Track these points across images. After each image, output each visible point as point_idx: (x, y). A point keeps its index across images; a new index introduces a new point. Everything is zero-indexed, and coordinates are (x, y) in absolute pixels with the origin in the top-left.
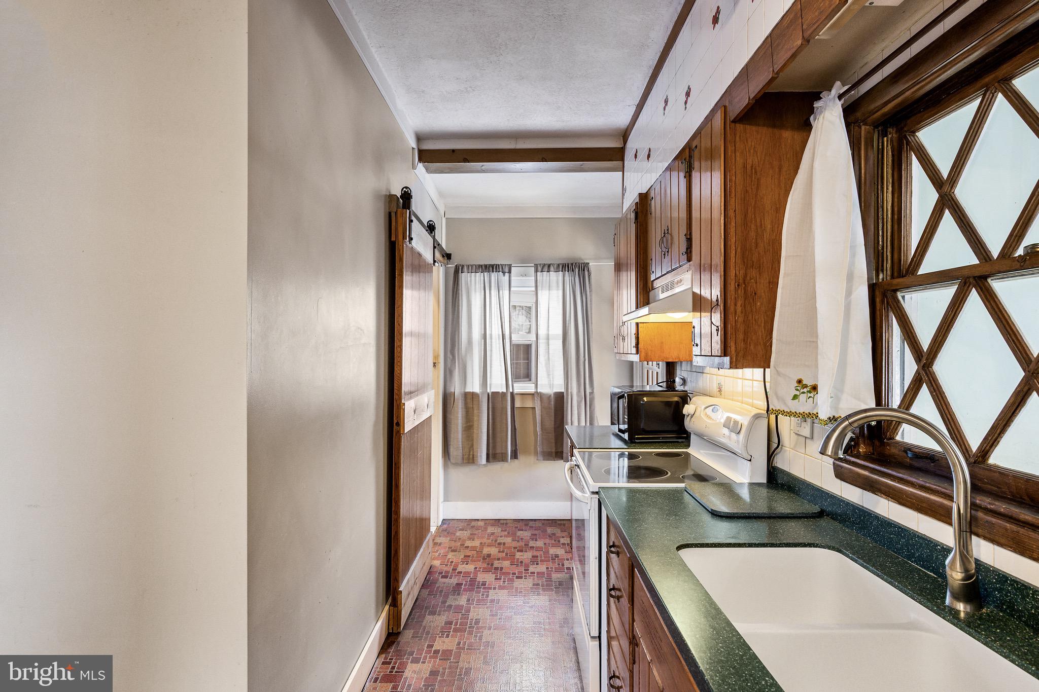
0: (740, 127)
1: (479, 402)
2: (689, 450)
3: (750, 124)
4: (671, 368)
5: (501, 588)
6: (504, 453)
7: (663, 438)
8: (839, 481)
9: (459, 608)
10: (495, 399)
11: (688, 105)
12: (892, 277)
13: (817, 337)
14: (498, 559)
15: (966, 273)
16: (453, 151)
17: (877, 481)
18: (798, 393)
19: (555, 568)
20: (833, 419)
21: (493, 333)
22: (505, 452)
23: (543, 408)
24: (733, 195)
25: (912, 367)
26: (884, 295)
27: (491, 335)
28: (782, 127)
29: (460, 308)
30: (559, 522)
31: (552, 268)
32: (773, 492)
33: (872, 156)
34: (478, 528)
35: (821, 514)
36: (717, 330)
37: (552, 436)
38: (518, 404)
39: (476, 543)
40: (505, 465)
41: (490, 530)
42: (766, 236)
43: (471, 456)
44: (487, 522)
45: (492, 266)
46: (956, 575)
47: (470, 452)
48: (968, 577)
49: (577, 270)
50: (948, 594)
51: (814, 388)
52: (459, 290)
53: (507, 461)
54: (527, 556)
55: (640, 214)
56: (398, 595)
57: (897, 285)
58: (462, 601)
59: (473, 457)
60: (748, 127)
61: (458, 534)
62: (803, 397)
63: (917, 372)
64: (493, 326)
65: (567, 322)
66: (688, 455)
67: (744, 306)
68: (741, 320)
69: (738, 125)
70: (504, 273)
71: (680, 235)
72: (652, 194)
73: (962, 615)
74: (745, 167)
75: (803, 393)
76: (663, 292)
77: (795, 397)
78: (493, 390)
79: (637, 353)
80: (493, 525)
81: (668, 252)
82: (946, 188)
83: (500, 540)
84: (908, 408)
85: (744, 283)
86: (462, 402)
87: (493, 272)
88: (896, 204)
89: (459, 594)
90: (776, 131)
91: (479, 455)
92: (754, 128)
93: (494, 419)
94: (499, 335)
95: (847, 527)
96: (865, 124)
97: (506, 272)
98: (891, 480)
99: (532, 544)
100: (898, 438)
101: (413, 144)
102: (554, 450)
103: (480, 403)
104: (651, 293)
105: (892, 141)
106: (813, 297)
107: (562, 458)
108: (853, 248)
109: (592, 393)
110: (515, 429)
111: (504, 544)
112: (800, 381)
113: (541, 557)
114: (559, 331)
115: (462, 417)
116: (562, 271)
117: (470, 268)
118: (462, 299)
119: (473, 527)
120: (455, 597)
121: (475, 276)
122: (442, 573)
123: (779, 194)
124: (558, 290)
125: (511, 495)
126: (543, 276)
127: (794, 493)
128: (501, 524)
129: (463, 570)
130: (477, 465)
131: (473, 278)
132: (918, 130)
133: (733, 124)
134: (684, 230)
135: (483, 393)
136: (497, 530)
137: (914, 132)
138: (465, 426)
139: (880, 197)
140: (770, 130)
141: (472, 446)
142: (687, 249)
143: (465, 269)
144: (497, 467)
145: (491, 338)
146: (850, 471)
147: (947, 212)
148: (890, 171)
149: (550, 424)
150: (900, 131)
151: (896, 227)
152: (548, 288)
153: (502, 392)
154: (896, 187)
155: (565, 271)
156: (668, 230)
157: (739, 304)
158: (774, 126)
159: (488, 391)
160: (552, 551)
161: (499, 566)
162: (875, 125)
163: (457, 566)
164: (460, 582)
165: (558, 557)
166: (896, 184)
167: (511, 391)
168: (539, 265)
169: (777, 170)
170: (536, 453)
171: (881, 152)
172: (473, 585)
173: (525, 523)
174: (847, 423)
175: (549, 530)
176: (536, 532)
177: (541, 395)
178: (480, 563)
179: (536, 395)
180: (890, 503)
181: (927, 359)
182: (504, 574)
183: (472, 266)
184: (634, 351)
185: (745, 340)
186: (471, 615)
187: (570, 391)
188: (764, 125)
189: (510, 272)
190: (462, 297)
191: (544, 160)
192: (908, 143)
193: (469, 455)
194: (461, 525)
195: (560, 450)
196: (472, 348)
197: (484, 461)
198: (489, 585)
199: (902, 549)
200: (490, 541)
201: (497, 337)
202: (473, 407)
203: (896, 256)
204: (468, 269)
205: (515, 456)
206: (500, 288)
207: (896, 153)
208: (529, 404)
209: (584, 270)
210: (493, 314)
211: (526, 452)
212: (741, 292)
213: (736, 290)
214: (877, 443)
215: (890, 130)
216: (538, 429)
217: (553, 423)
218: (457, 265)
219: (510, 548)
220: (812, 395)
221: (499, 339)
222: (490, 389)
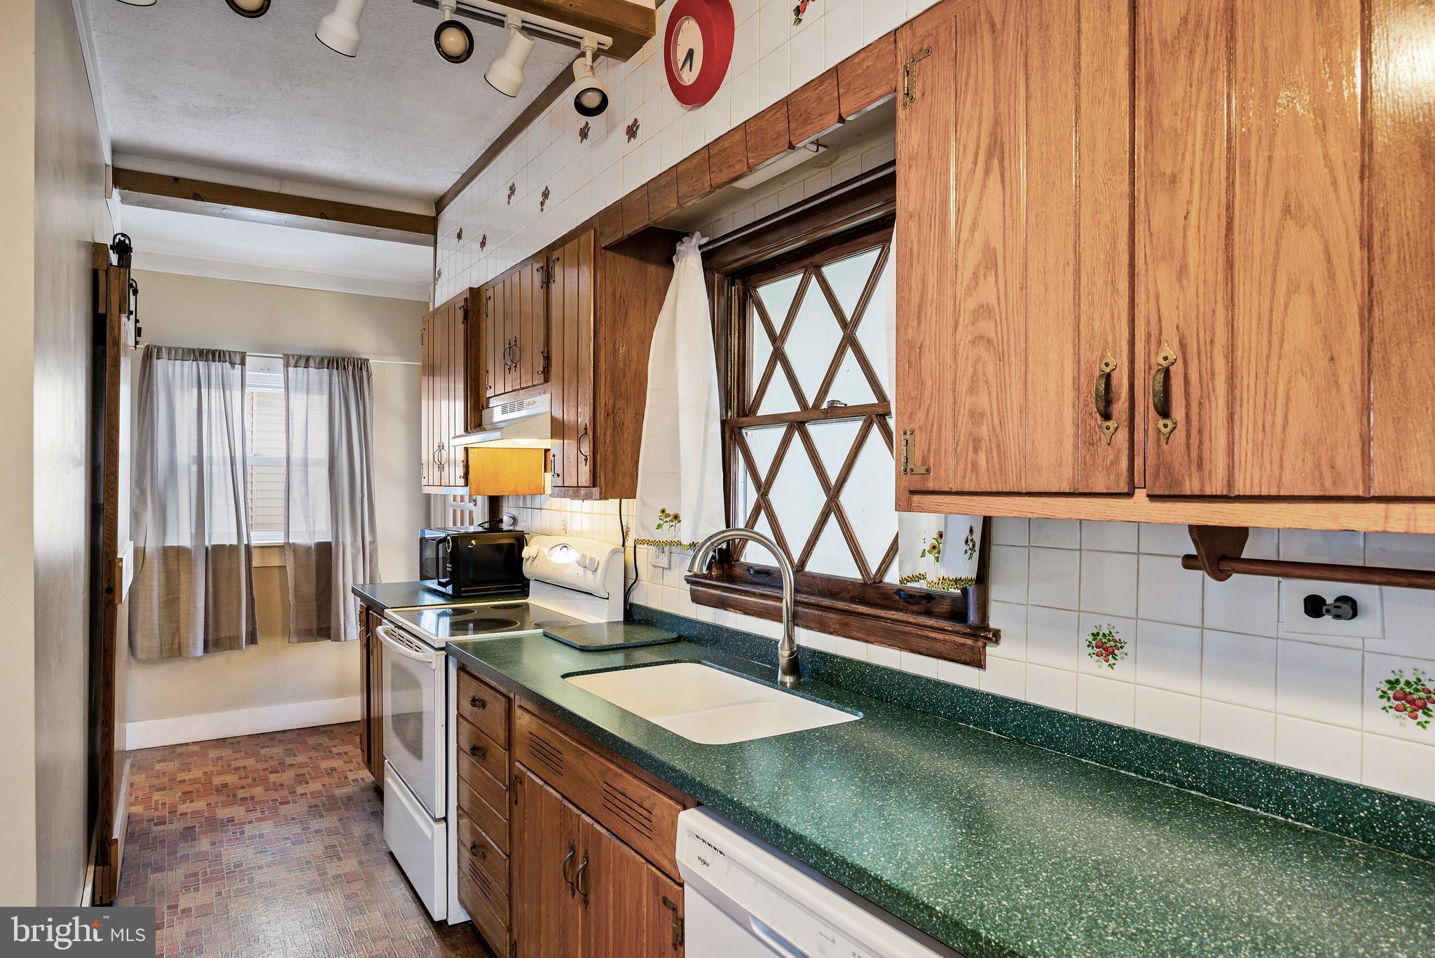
0: (609, 254)
1: (191, 561)
2: (529, 600)
3: (620, 253)
4: (495, 503)
5: (259, 820)
6: (233, 637)
7: (495, 589)
8: (695, 605)
9: (202, 856)
10: (216, 554)
11: (544, 207)
12: (738, 416)
13: (679, 468)
14: (243, 787)
15: (792, 418)
16: (176, 179)
17: (728, 598)
18: (661, 522)
19: (336, 783)
20: (693, 545)
21: (214, 454)
22: (235, 634)
23: (297, 566)
24: (603, 322)
25: (753, 496)
26: (732, 432)
27: (211, 458)
28: (647, 260)
29: (156, 414)
30: (324, 729)
31: (312, 363)
32: (630, 628)
33: (723, 301)
34: (192, 755)
35: (679, 639)
36: (586, 460)
37: (313, 605)
38: (256, 563)
39: (197, 773)
40: (234, 655)
41: (213, 754)
42: (633, 367)
43: (176, 646)
44: (205, 744)
45: (213, 352)
46: (784, 655)
47: (173, 640)
48: (792, 654)
49: (350, 368)
50: (780, 671)
51: (676, 517)
52: (152, 385)
53: (240, 648)
54: (287, 776)
55: (470, 314)
56: (110, 845)
57: (742, 423)
58: (204, 844)
59: (180, 648)
60: (617, 255)
61: (158, 767)
62: (666, 526)
63: (758, 500)
64: (214, 445)
65: (336, 442)
66: (527, 605)
67: (613, 436)
68: (610, 450)
69: (608, 252)
70: (233, 364)
71: (535, 350)
72: (490, 293)
73: (788, 685)
74: (614, 295)
75: (666, 522)
76: (504, 412)
77: (659, 526)
78: (214, 543)
79: (467, 484)
80: (215, 748)
81: (515, 367)
82: (778, 343)
83: (234, 764)
84: (752, 528)
85: (613, 412)
86: (159, 563)
87: (214, 361)
88: (741, 349)
89: (194, 840)
90: (641, 263)
91: (191, 642)
92: (623, 257)
93: (215, 587)
94: (224, 458)
95: (703, 646)
96: (718, 273)
97: (235, 364)
98: (739, 595)
99: (289, 761)
100: (742, 560)
101: (108, 159)
102: (315, 627)
103: (193, 563)
104: (485, 413)
105: (738, 290)
106: (676, 429)
107: (329, 637)
108: (710, 386)
109: (373, 542)
110: (253, 599)
111: (245, 768)
112: (663, 511)
113: (309, 774)
114: (324, 454)
115: (159, 586)
116: (328, 368)
117: (173, 352)
118: (158, 400)
119: (181, 755)
120: (189, 844)
121: (182, 366)
122: (153, 820)
123: (645, 327)
124: (321, 393)
125: (244, 700)
126: (297, 374)
127: (652, 625)
128: (230, 744)
129: (189, 811)
130: (187, 659)
131: (178, 368)
132: (759, 286)
133: (604, 251)
134: (540, 346)
135: (196, 547)
136: (226, 753)
137: (755, 288)
138: (164, 599)
139: (729, 339)
140: (637, 262)
141: (178, 630)
142: (544, 368)
143: (164, 353)
144: (220, 660)
145: (211, 464)
146: (705, 593)
147: (779, 363)
148: (737, 319)
149: (309, 589)
150: (744, 283)
151: (741, 369)
152: (305, 391)
153: (231, 545)
154: (741, 334)
155: (333, 368)
156: (515, 341)
157: (608, 434)
158: (640, 258)
159: (207, 543)
160: (324, 765)
161: (247, 795)
162: (726, 275)
163: (176, 807)
164: (190, 824)
165: (336, 770)
166: (741, 331)
167: (246, 542)
168: (290, 357)
169: (643, 302)
170: (286, 633)
171: (729, 299)
172: (213, 825)
173: (271, 737)
174: (709, 543)
175: (311, 741)
176: (290, 746)
177: (295, 548)
178: (214, 796)
179: (287, 548)
180: (738, 615)
181: (765, 489)
182: (259, 803)
183: (176, 349)
184: (462, 482)
185: (613, 471)
186: (224, 859)
187: (341, 540)
188: (631, 256)
189: (243, 363)
190: (157, 397)
191: (323, 216)
192: (751, 296)
193: (172, 644)
194: (158, 755)
195: (325, 626)
196: (177, 476)
197: (199, 650)
198: (238, 819)
199: (747, 652)
200: (219, 768)
201: (221, 461)
202: (178, 570)
203: (741, 396)
204: (169, 353)
205: (252, 639)
206: (226, 387)
207: (741, 302)
208: (275, 561)
209: (361, 369)
210: (213, 425)
211: (270, 634)
212: (610, 422)
213: (606, 419)
214: (726, 566)
215: (737, 281)
216: (291, 597)
217: (314, 588)
218: (148, 346)
219: (255, 771)
220: (673, 524)
221: (225, 464)
222: (210, 541)
